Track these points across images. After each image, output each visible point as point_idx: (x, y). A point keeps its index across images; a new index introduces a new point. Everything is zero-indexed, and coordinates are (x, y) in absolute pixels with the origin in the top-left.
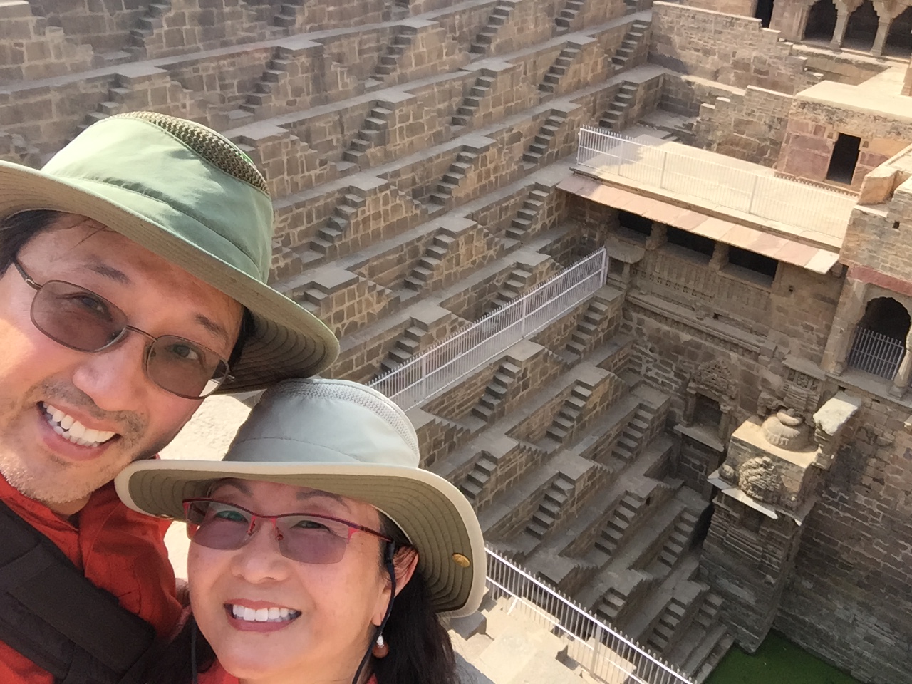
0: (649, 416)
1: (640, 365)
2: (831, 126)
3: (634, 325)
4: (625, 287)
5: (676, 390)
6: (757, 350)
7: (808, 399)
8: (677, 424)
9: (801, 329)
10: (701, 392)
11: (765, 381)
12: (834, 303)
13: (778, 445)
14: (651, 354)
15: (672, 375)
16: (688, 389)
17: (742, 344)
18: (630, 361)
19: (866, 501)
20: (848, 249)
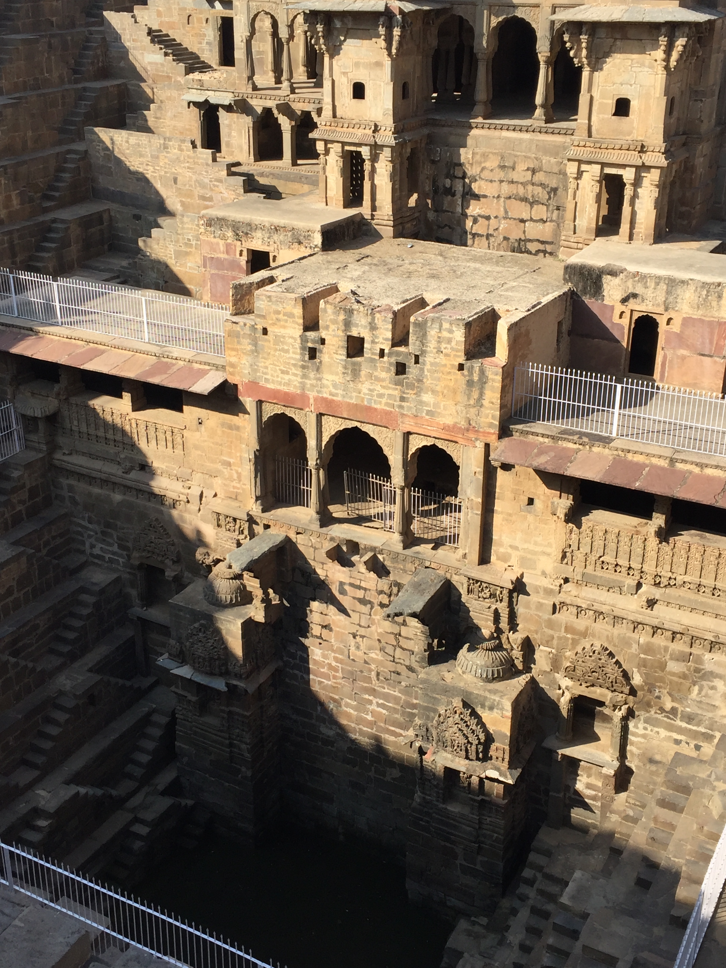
0: (92, 600)
2: (238, 243)
3: (66, 494)
4: (45, 448)
5: (122, 565)
6: (184, 497)
8: (130, 606)
10: (145, 562)
11: (199, 534)
16: (133, 561)
17: (169, 494)
18: (70, 539)
20: (233, 365)
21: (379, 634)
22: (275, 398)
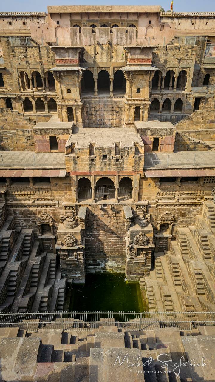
0: (30, 238)
1: (20, 224)
2: (46, 135)
3: (12, 212)
4: (5, 201)
5: (34, 226)
6: (54, 205)
7: (73, 212)
8: (38, 236)
9: (63, 194)
10: (42, 224)
11: (59, 212)
12: (70, 184)
13: (70, 229)
14: (22, 219)
15: (31, 222)
16: (38, 224)
17: (48, 205)
18: (16, 224)
19: (97, 233)
20: (68, 168)
21: (112, 224)
22: (82, 174)
